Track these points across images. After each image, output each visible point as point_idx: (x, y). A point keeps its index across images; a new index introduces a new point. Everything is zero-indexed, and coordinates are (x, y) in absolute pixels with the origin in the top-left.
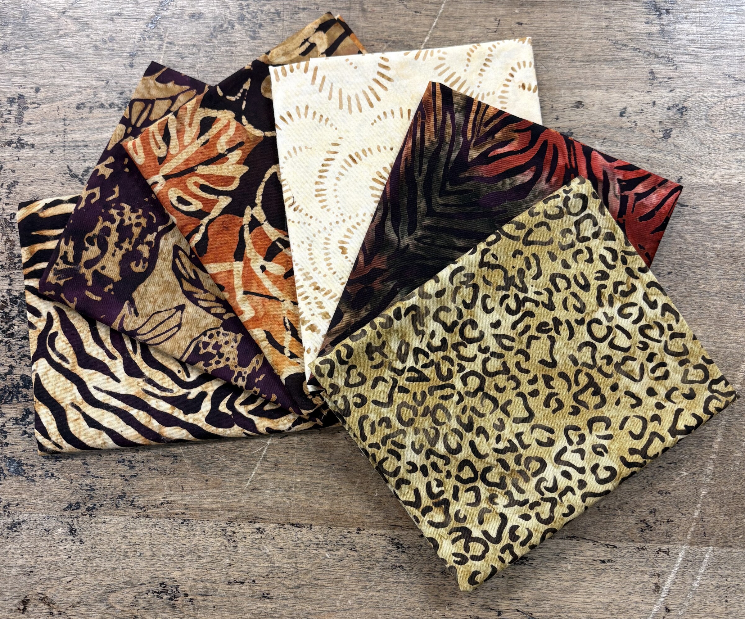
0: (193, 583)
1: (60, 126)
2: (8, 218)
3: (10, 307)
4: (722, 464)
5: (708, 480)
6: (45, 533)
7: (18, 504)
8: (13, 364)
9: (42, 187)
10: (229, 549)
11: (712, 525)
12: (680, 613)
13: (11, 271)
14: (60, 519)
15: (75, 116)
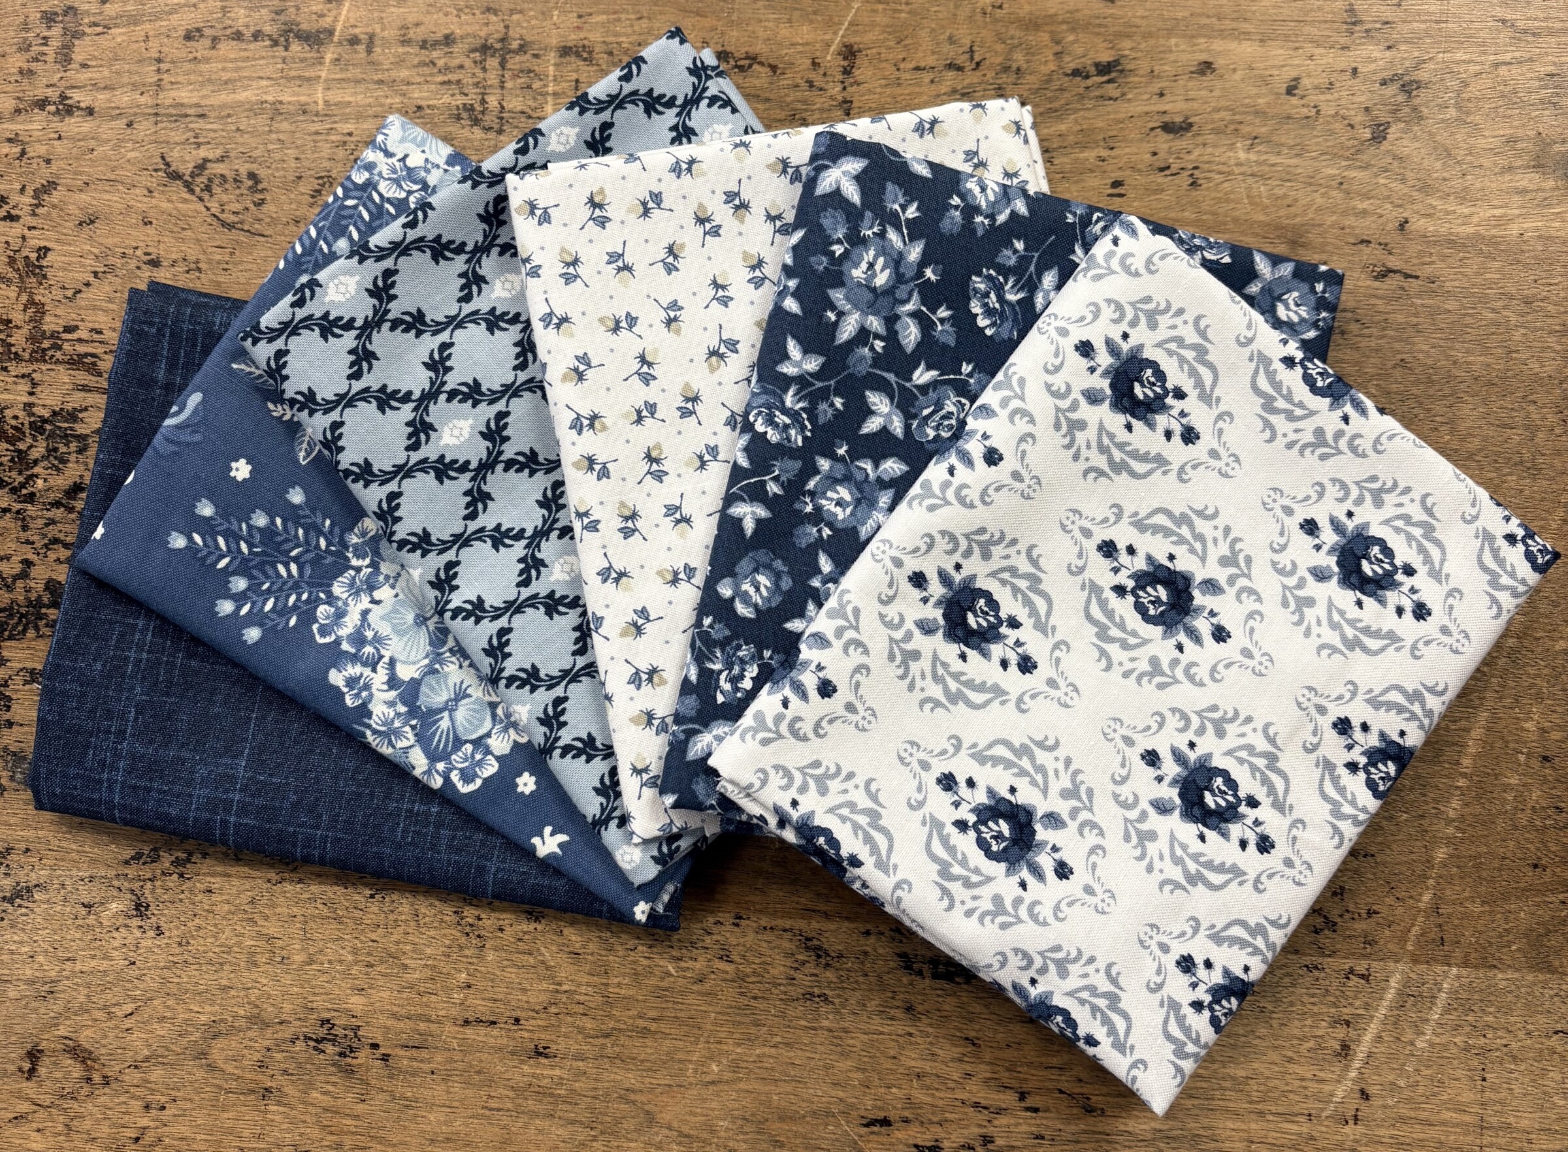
0: (390, 1023)
1: (149, 73)
2: (33, 256)
3: (29, 440)
4: (1478, 798)
5: (1450, 831)
6: (84, 911)
7: (28, 850)
8: (31, 557)
9: (107, 197)
10: (467, 952)
11: (1456, 922)
12: (1390, 1102)
13: (35, 367)
14: (116, 883)
15: (183, 54)
